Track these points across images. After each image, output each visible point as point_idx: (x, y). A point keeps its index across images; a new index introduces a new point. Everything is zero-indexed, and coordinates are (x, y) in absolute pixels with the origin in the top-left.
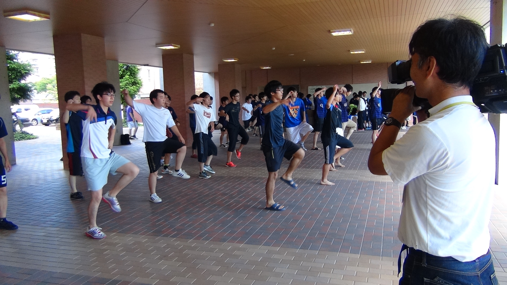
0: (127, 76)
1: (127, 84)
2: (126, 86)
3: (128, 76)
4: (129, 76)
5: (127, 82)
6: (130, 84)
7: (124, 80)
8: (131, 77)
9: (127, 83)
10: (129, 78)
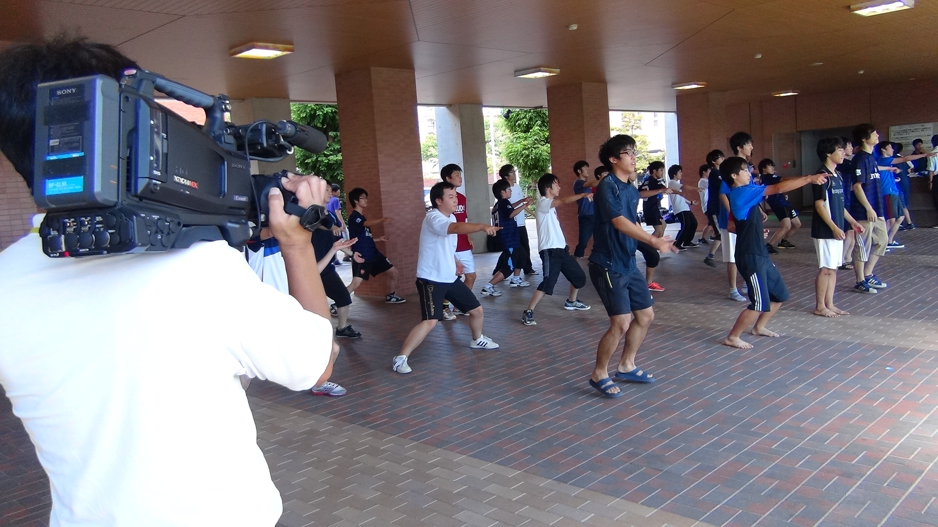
0: (536, 128)
1: (536, 142)
2: (534, 145)
3: (538, 127)
4: (540, 127)
5: (535, 137)
6: (542, 141)
7: (530, 134)
8: (544, 128)
9: (536, 139)
10: (539, 131)
